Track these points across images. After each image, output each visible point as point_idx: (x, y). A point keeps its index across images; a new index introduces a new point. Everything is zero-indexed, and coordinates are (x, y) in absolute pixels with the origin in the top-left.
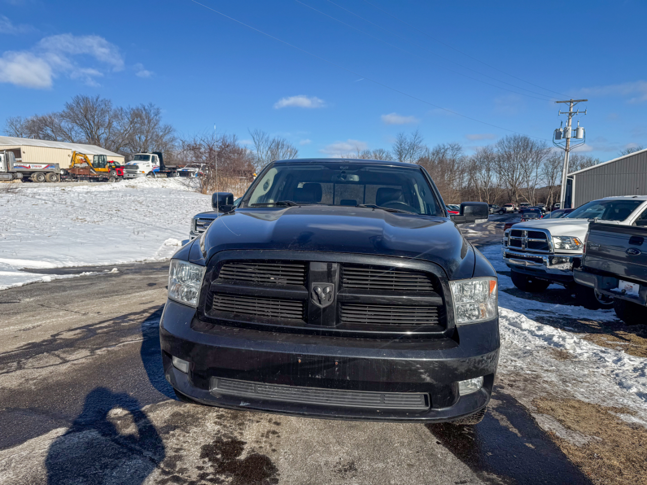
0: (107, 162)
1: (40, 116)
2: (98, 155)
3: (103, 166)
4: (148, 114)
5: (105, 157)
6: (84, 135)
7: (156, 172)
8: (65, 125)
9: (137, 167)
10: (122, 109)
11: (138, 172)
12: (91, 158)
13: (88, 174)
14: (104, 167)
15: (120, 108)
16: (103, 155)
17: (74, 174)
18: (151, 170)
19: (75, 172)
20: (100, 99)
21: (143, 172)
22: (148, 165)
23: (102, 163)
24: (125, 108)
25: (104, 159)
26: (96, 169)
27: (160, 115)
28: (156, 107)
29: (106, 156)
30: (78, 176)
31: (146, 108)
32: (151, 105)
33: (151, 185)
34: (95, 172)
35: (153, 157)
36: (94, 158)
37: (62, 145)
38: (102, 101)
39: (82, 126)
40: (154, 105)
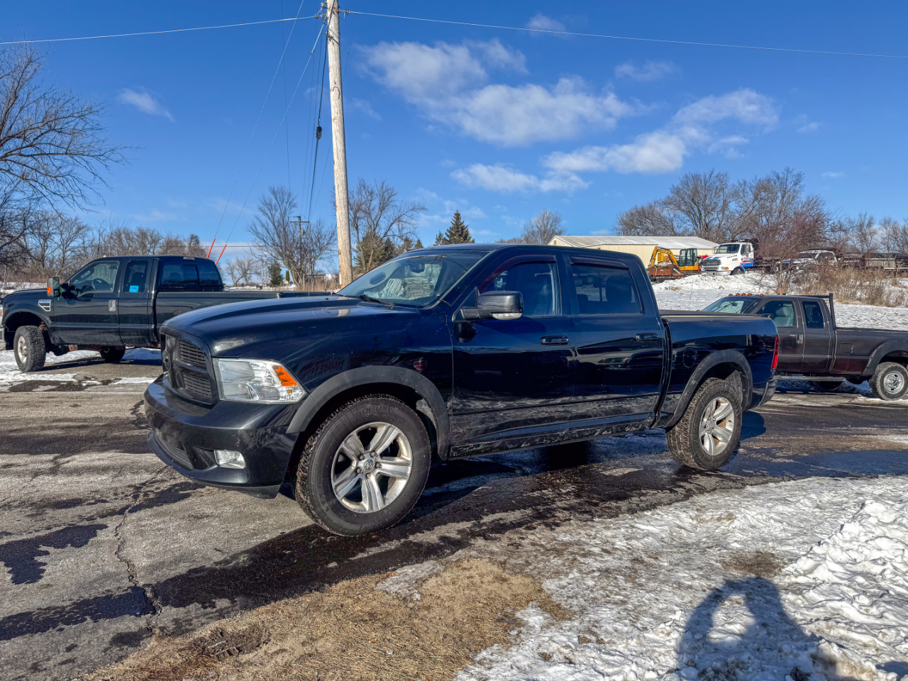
0: (698, 258)
1: (639, 207)
2: (685, 250)
3: (691, 264)
4: (783, 184)
5: (695, 252)
6: (691, 223)
7: (746, 268)
8: (667, 213)
9: (719, 263)
10: (745, 183)
11: (720, 269)
12: (676, 253)
13: (670, 274)
14: (693, 265)
15: (742, 182)
16: (693, 249)
17: (652, 276)
18: (738, 265)
19: (653, 274)
20: (715, 174)
21: (727, 268)
22: (734, 258)
23: (690, 260)
24: (749, 180)
25: (693, 254)
26: (681, 268)
27: (802, 183)
28: (795, 173)
29: (696, 249)
30: (657, 278)
31: (781, 176)
32: (788, 171)
33: (702, 286)
34: (680, 271)
35: (744, 246)
36: (681, 253)
37: (652, 240)
38: (717, 177)
39: (688, 213)
40: (793, 170)
